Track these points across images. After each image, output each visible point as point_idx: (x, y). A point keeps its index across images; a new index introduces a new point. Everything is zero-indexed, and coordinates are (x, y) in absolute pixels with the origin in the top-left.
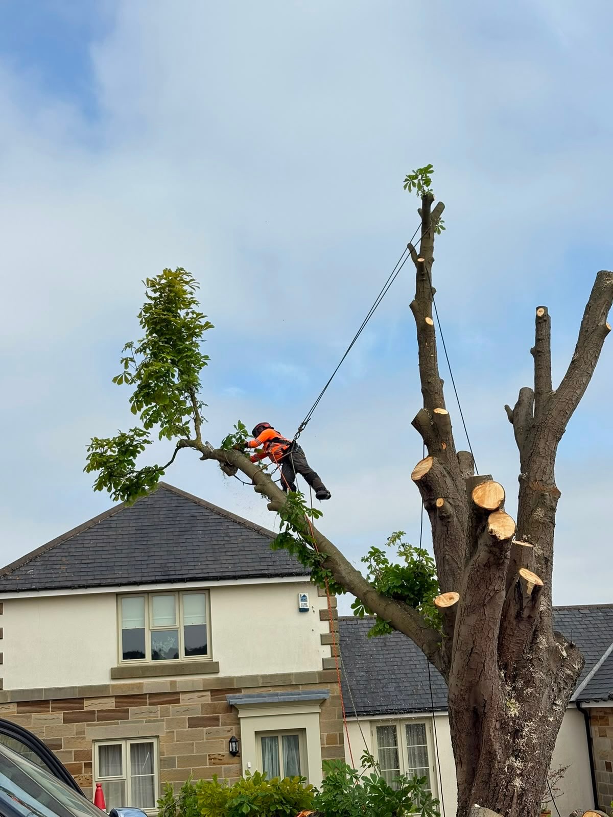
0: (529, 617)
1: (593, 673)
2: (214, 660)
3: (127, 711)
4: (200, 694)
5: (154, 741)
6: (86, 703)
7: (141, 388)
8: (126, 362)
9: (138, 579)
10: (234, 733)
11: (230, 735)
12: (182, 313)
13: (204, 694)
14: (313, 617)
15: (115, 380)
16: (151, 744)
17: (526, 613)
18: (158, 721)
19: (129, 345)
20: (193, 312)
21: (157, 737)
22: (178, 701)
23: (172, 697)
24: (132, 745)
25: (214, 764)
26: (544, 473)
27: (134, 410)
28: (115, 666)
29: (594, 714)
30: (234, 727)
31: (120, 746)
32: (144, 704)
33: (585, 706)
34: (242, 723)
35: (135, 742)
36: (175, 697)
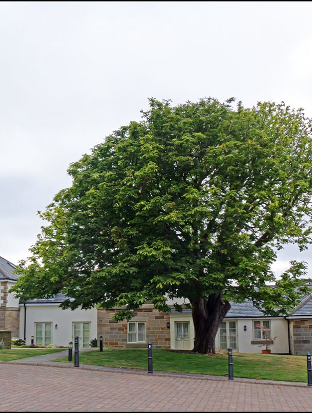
3: (137, 313)
10: (168, 321)
16: (144, 323)
18: (146, 317)
21: (145, 321)
22: (152, 311)
25: (162, 330)
30: (168, 320)
31: (135, 323)
32: (142, 312)
33: (287, 318)
34: (171, 318)
35: (139, 322)
36: (151, 310)
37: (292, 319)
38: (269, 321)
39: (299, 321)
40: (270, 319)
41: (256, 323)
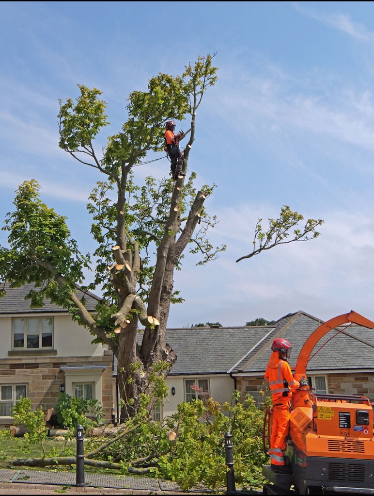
1: (242, 359)
2: (55, 349)
3: (15, 371)
4: (47, 364)
5: (26, 385)
7: (13, 232)
8: (7, 221)
9: (21, 311)
10: (62, 383)
11: (60, 383)
12: (32, 199)
13: (49, 364)
15: (2, 229)
16: (25, 386)
18: (29, 376)
19: (9, 213)
20: (37, 199)
21: (28, 383)
22: (38, 367)
23: (35, 366)
24: (16, 386)
25: (53, 396)
26: (167, 277)
27: (9, 241)
28: (10, 350)
29: (238, 379)
30: (62, 380)
31: (11, 387)
32: (23, 368)
33: (233, 375)
34: (66, 378)
35: (18, 385)
36: (37, 365)
37: (244, 377)
38: (206, 381)
39: (255, 379)
40: (209, 378)
41: (189, 383)
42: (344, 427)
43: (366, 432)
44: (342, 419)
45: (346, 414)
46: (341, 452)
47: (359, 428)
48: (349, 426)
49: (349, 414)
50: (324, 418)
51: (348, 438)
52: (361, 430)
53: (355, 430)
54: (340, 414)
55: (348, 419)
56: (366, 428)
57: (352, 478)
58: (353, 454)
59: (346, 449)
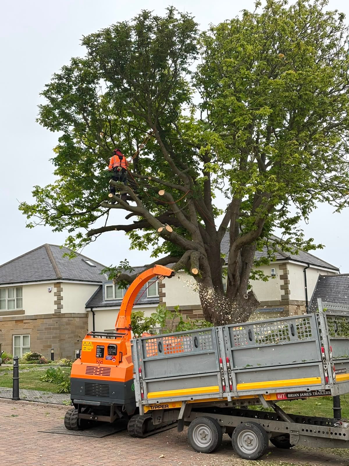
0: (234, 285)
6: (194, 311)
14: (278, 278)
17: (232, 283)
42: (99, 357)
43: (114, 360)
44: (99, 350)
45: (101, 347)
46: (94, 375)
47: (109, 357)
48: (103, 356)
49: (103, 347)
50: (87, 350)
51: (101, 365)
52: (111, 359)
53: (106, 359)
54: (98, 347)
55: (102, 350)
56: (114, 358)
57: (101, 395)
58: (102, 377)
59: (98, 373)
